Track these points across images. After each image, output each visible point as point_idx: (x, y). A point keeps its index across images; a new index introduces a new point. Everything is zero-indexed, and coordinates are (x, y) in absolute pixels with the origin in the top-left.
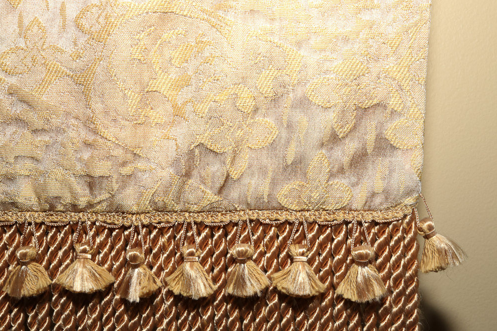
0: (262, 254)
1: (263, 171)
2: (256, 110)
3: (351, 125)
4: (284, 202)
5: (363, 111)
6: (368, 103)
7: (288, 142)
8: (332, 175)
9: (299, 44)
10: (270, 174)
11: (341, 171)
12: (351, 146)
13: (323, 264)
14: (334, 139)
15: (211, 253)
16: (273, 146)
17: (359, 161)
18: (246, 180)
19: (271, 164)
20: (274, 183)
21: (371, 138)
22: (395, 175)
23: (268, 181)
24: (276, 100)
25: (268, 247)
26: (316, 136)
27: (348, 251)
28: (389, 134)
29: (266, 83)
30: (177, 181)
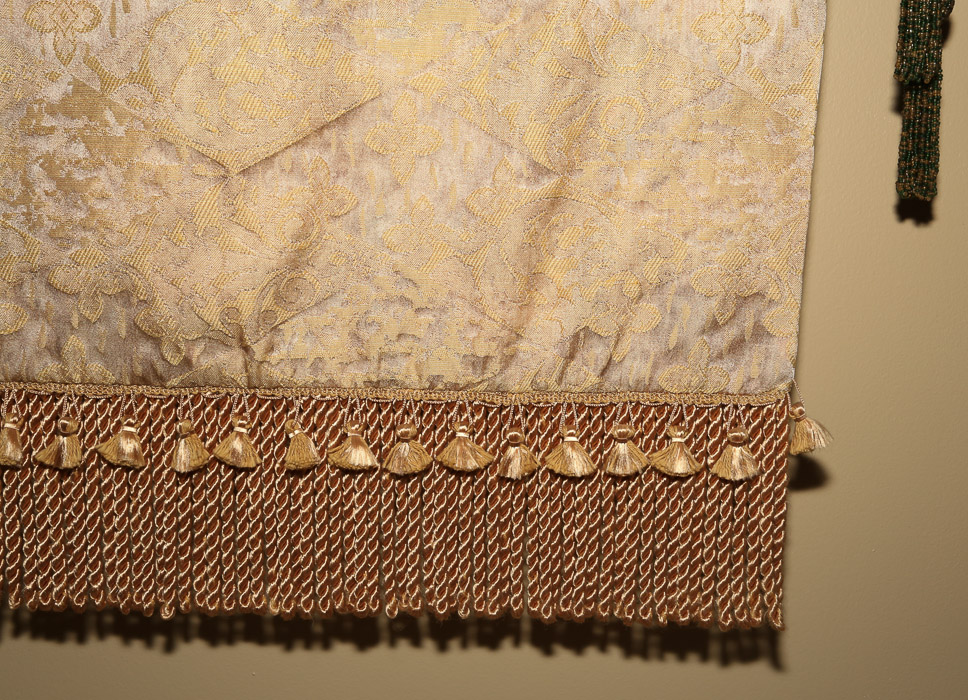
0: (641, 435)
1: (645, 354)
2: (641, 296)
3: (730, 314)
4: (664, 385)
5: (743, 300)
6: (748, 293)
7: (671, 326)
8: (711, 359)
9: (686, 235)
10: (652, 358)
11: (720, 356)
12: (730, 333)
13: (699, 445)
14: (714, 326)
15: (588, 435)
16: (656, 331)
17: (737, 346)
18: (627, 363)
19: (654, 348)
20: (655, 366)
21: (749, 324)
22: (771, 363)
23: (650, 364)
24: (660, 286)
25: (647, 428)
26: (698, 323)
27: (724, 433)
28: (766, 322)
29: (651, 270)
30: (561, 362)
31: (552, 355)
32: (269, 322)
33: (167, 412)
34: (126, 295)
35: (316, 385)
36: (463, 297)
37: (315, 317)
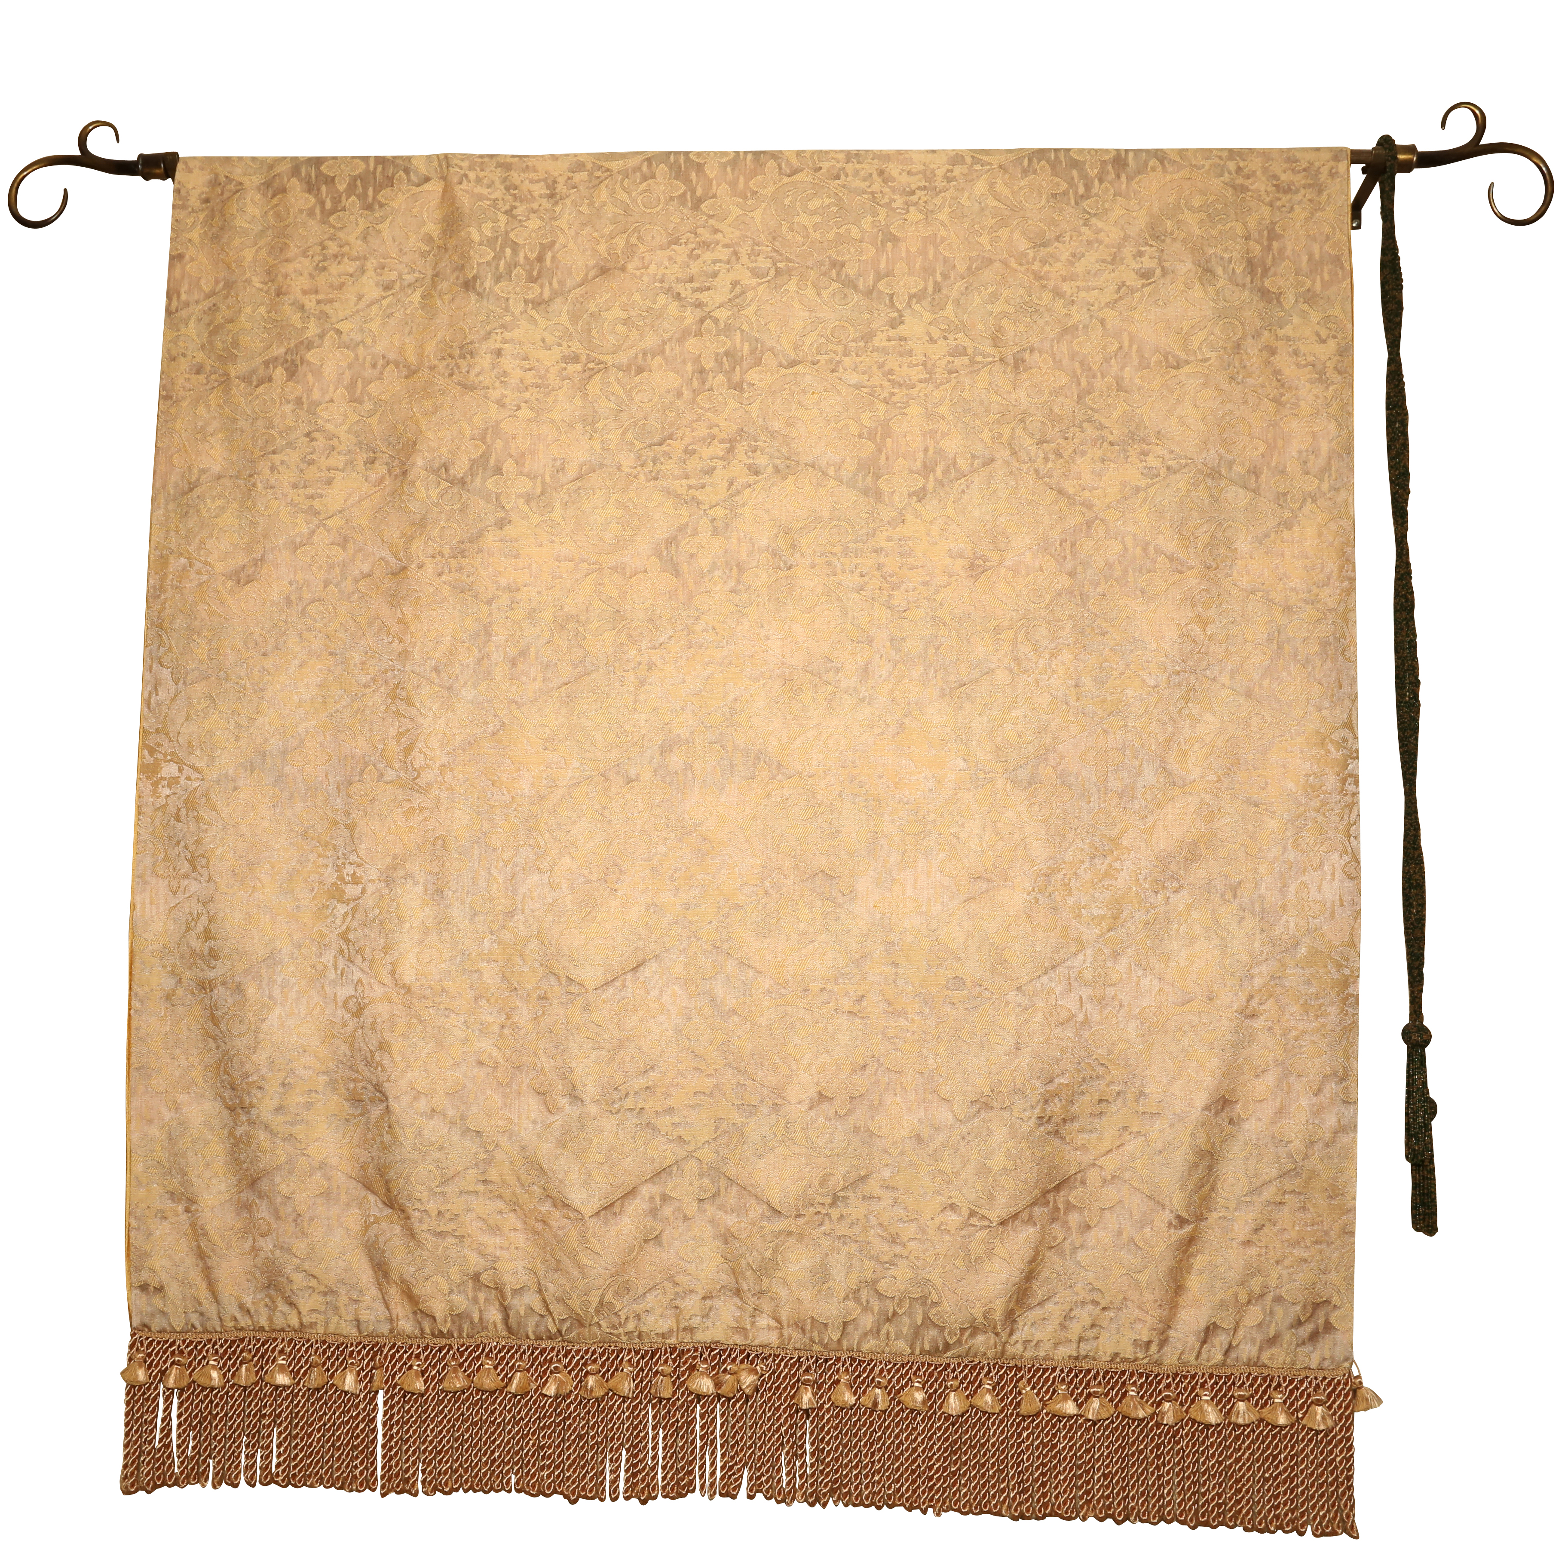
0: (1252, 1396)
1: (1253, 1341)
2: (1249, 1302)
3: (1308, 1315)
4: (1266, 1362)
5: (1316, 1306)
6: (1319, 1300)
7: (1271, 1322)
8: (1298, 1345)
9: (1277, 1262)
10: (1258, 1344)
11: (1303, 1343)
12: (1309, 1328)
13: (1292, 1404)
14: (1299, 1323)
15: (1216, 1396)
16: (1260, 1325)
17: (1314, 1336)
18: (1242, 1346)
19: (1259, 1337)
20: (1261, 1349)
21: (1321, 1321)
22: (1338, 1348)
23: (1257, 1348)
24: (1262, 1296)
25: (1257, 1392)
26: (1289, 1320)
27: (1309, 1396)
28: (1332, 1320)
29: (1256, 1285)
30: (1197, 1345)
31: (1193, 1341)
32: (1010, 1318)
33: (940, 1373)
34: (923, 1300)
35: (1036, 1358)
36: (1132, 1301)
37: (1038, 1312)
